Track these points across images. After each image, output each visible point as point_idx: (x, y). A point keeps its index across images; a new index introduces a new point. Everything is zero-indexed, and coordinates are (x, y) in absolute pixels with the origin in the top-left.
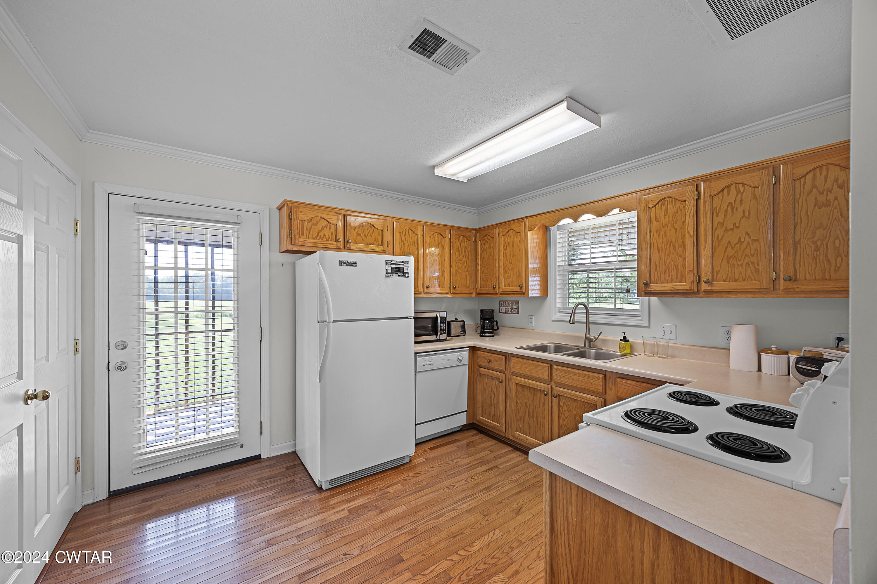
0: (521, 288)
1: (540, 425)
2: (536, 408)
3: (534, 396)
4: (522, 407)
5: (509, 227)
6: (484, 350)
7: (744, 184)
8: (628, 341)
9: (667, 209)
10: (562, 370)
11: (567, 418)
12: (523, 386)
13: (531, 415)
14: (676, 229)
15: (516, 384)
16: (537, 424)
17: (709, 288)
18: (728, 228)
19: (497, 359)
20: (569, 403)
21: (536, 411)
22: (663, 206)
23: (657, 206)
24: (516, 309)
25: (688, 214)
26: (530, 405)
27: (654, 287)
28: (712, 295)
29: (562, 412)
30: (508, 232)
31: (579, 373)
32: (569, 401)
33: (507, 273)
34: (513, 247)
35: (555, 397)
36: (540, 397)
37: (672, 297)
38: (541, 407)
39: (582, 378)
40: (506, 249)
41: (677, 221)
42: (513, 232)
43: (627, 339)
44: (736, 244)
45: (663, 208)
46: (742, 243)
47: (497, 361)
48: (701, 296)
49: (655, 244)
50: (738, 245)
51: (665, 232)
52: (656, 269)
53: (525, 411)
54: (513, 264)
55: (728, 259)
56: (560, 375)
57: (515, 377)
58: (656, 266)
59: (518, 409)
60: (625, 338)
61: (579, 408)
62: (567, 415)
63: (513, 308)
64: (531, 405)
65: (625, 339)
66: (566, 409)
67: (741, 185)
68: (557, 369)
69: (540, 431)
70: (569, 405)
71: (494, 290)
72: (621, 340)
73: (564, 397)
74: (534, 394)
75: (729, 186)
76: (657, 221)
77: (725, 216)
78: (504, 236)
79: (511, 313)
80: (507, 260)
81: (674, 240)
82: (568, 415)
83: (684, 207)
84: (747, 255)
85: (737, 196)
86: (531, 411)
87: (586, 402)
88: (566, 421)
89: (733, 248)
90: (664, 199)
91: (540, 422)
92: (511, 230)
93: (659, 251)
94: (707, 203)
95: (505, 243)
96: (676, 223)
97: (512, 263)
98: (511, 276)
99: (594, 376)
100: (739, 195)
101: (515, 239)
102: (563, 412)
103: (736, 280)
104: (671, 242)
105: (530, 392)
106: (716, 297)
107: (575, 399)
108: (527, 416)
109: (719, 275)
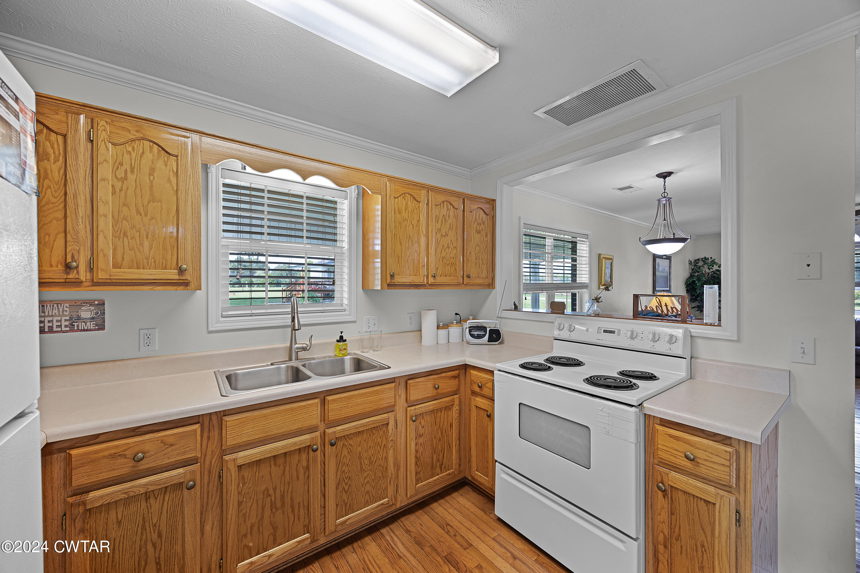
0: (181, 271)
1: (299, 507)
2: (289, 486)
3: (285, 467)
4: (255, 505)
5: (137, 131)
6: (100, 439)
7: (451, 204)
8: (345, 341)
9: (407, 204)
10: (342, 398)
11: (347, 465)
12: (258, 462)
13: (279, 505)
14: (413, 225)
15: (240, 467)
16: (293, 511)
17: (434, 281)
18: (443, 235)
19: (170, 440)
20: (351, 442)
21: (290, 490)
22: (404, 200)
23: (399, 198)
24: (93, 318)
25: (422, 214)
26: (275, 489)
27: (398, 279)
28: (432, 287)
29: (340, 461)
30: (133, 140)
31: (366, 393)
32: (352, 438)
33: (125, 235)
34: (151, 182)
35: (332, 445)
36: (299, 461)
37: (409, 289)
38: (301, 476)
39: (371, 398)
40: (125, 178)
41: (414, 219)
42: (151, 148)
43: (344, 338)
44: (446, 248)
45: (404, 202)
46: (449, 248)
47: (172, 445)
48: (427, 288)
49: (398, 235)
50: (447, 249)
51: (405, 226)
52: (399, 261)
53: (263, 508)
54: (152, 218)
55: (443, 258)
56: (339, 407)
57: (234, 456)
58: (399, 257)
59: (244, 515)
60: (341, 337)
61: (365, 440)
62: (348, 461)
63: (79, 318)
64: (278, 487)
65: (341, 339)
66: (346, 454)
67: (449, 204)
68: (334, 400)
69: (299, 519)
70: (351, 445)
71: (68, 274)
72: (338, 341)
73: (343, 438)
74: (285, 462)
75: (443, 202)
76: (400, 213)
77: (442, 224)
78: (114, 144)
79: (72, 330)
80: (124, 205)
81: (411, 236)
82: (350, 460)
83: (419, 207)
84: (451, 257)
85: (447, 211)
86: (278, 495)
87: (374, 428)
88: (346, 471)
89: (445, 251)
90: (405, 193)
91: (299, 504)
92: (143, 139)
93: (401, 244)
94: (433, 210)
95: (121, 164)
96: (413, 220)
97: (149, 216)
98: (142, 244)
99: (385, 389)
100: (448, 211)
101: (160, 164)
102: (342, 460)
103: (446, 276)
104: (410, 237)
105: (275, 465)
106: (436, 289)
107: (359, 432)
108: (267, 512)
109: (438, 271)
